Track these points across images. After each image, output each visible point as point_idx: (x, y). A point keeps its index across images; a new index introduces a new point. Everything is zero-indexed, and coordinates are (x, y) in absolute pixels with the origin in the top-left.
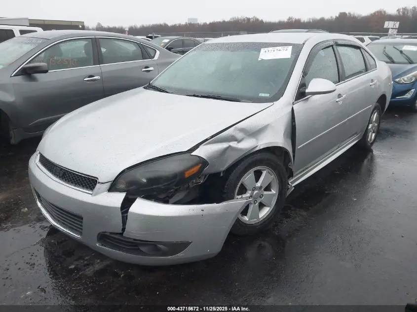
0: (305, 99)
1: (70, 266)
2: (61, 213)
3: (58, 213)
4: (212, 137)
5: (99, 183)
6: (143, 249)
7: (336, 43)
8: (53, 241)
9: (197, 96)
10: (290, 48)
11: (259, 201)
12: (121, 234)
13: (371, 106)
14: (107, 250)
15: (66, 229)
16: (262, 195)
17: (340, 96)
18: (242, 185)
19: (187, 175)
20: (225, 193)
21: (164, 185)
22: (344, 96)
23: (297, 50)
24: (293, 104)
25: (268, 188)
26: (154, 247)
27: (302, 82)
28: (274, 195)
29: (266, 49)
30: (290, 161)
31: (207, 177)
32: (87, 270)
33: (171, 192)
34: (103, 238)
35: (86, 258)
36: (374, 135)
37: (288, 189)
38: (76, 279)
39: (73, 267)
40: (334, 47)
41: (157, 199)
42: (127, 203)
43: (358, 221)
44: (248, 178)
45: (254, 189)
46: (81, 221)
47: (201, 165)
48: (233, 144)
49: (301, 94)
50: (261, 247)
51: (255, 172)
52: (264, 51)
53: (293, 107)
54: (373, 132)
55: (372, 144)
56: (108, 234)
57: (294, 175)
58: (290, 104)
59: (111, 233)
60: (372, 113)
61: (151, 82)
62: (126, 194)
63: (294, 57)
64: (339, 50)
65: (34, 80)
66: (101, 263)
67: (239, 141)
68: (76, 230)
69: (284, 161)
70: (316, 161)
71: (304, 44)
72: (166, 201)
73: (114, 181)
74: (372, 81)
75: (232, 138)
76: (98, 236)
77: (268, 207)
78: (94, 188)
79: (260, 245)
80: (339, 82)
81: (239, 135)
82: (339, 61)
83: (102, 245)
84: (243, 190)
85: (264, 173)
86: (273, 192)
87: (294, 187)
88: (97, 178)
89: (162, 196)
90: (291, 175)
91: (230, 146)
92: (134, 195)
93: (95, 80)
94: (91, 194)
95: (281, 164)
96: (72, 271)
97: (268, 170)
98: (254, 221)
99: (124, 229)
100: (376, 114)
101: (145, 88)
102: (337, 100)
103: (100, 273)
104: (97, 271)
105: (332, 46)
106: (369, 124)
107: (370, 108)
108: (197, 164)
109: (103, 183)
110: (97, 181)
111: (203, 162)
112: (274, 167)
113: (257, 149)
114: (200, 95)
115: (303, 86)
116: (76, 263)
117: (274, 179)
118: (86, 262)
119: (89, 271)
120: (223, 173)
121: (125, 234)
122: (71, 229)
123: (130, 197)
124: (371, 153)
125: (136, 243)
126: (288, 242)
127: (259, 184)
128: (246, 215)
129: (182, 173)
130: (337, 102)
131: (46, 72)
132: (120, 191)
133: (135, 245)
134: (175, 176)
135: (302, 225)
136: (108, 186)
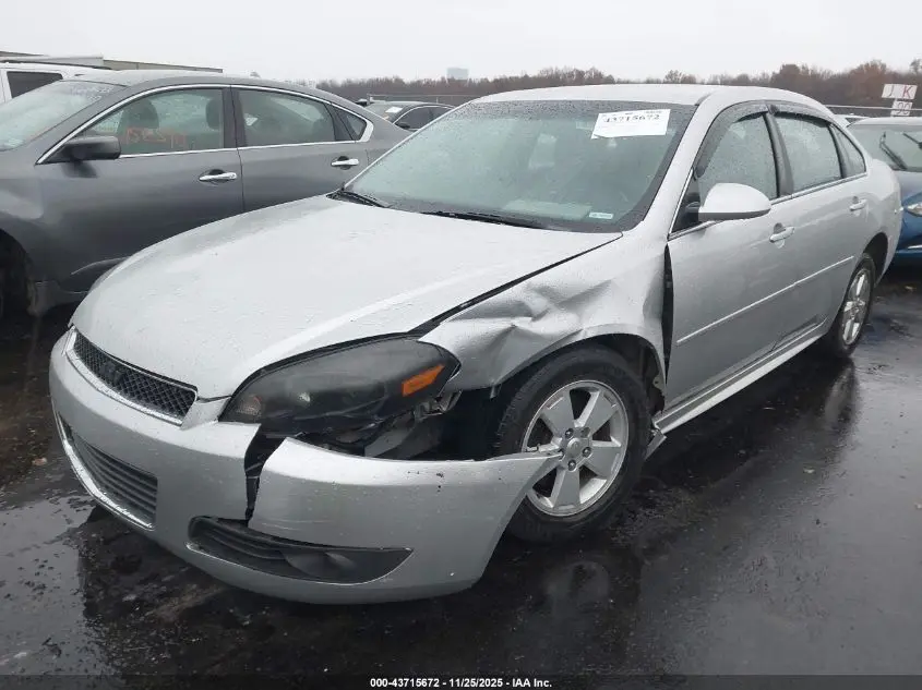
0: (697, 230)
1: (127, 594)
2: (113, 469)
3: (105, 468)
4: (473, 302)
5: (198, 399)
6: (295, 561)
7: (773, 108)
8: (94, 535)
9: (447, 215)
10: (666, 113)
11: (580, 463)
12: (244, 523)
13: (852, 259)
14: (210, 560)
15: (122, 507)
16: (589, 448)
17: (778, 228)
18: (540, 421)
19: (407, 389)
20: (498, 439)
21: (353, 412)
22: (789, 229)
23: (681, 117)
24: (669, 239)
25: (603, 434)
26: (322, 559)
27: (691, 191)
28: (615, 450)
29: (610, 115)
30: (657, 372)
31: (457, 399)
32: (165, 607)
33: (370, 429)
34: (202, 530)
35: (167, 579)
36: (857, 326)
37: (651, 440)
38: (135, 627)
39: (132, 597)
40: (768, 116)
41: (335, 446)
42: (260, 450)
43: (818, 522)
44: (556, 407)
45: (571, 432)
46: (154, 487)
47: (441, 367)
48: (522, 323)
49: (688, 218)
50: (581, 575)
51: (573, 392)
52: (605, 119)
53: (667, 247)
54: (855, 321)
55: (852, 347)
56: (215, 522)
57: (667, 405)
58: (662, 238)
59: (221, 520)
60: (855, 276)
61: (346, 185)
62: (261, 429)
63: (673, 133)
64: (780, 126)
65: (87, 173)
66: (199, 591)
67: (537, 317)
68: (142, 509)
69: (645, 371)
70: (720, 376)
71: (698, 105)
72: (357, 450)
73: (233, 396)
74: (855, 199)
75: (520, 309)
76: (190, 527)
77: (602, 477)
78: (187, 410)
79: (580, 568)
80: (778, 196)
81: (537, 303)
82: (778, 150)
83: (200, 548)
84: (543, 434)
85: (595, 397)
86: (616, 442)
87: (666, 434)
88: (195, 388)
89: (348, 439)
90: (659, 405)
91: (514, 327)
92: (276, 431)
93: (226, 180)
94: (180, 425)
95: (637, 378)
96: (129, 607)
97: (605, 390)
98: (567, 510)
99: (249, 513)
100: (862, 279)
101: (330, 196)
102: (773, 237)
103: (193, 616)
104: (188, 609)
105: (763, 114)
106: (846, 299)
107: (850, 262)
108: (431, 366)
109: (207, 400)
110: (193, 395)
111: (448, 362)
112: (619, 385)
113: (580, 338)
114: (452, 212)
115: (692, 198)
116: (140, 589)
117: (617, 412)
118: (164, 589)
119: (168, 611)
120: (496, 391)
121: (252, 524)
122: (133, 507)
123: (270, 436)
124: (849, 369)
125: (278, 546)
126: (647, 562)
127: (581, 423)
128: (548, 495)
129: (397, 384)
130: (772, 241)
131: (115, 156)
132: (247, 420)
133: (275, 552)
134: (379, 389)
135: (682, 525)
136: (218, 407)
